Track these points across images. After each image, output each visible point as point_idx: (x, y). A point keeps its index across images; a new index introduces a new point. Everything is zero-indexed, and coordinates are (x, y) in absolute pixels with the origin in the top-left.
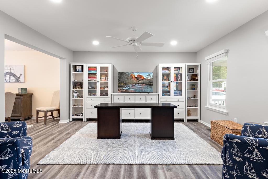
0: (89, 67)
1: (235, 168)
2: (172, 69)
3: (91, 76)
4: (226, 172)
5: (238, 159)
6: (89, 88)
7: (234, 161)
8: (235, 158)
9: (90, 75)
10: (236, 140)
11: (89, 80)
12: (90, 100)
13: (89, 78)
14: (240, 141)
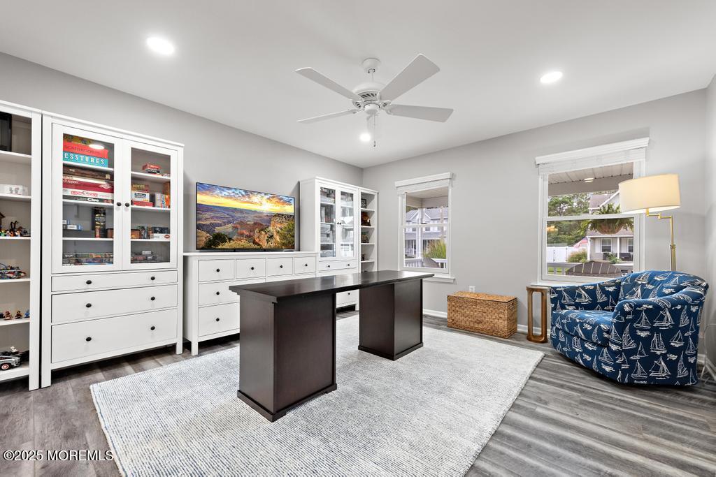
0: (67, 137)
1: (640, 349)
2: (338, 195)
3: (75, 178)
4: (624, 360)
5: (643, 334)
6: (66, 232)
7: (637, 339)
8: (639, 334)
9: (73, 174)
10: (646, 306)
11: (65, 197)
12: (80, 283)
13: (66, 185)
14: (651, 307)
